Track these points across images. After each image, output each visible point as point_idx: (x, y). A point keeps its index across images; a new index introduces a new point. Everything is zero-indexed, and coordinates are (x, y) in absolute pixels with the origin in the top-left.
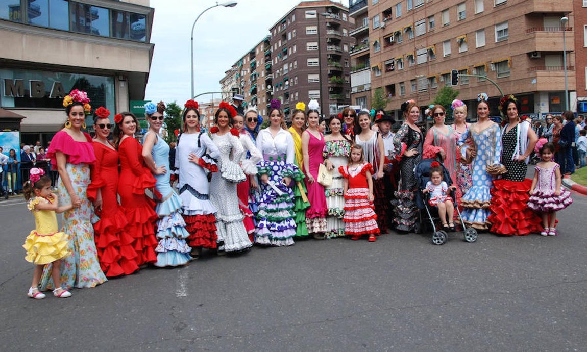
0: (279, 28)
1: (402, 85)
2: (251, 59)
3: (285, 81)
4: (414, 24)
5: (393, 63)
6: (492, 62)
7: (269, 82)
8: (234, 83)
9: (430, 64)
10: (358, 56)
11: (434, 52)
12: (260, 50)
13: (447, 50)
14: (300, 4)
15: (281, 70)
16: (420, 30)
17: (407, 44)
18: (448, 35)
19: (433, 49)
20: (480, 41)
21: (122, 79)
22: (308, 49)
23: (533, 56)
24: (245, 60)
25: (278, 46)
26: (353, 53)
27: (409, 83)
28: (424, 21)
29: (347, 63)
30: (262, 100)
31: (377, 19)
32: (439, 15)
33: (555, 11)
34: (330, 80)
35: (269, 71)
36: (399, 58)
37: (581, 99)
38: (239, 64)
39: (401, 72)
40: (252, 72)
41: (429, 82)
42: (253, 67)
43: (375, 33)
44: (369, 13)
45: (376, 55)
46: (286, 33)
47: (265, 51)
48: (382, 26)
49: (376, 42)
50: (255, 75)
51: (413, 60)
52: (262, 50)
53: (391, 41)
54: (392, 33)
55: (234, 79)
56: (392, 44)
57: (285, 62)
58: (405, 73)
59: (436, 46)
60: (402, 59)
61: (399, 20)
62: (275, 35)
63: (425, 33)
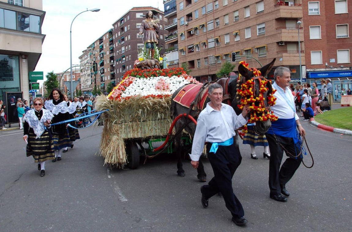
0: (119, 23)
1: (199, 61)
2: (100, 44)
3: (123, 58)
4: (206, 23)
5: (193, 47)
6: (255, 48)
7: (112, 58)
8: (89, 59)
9: (216, 48)
10: (170, 42)
11: (219, 41)
12: (106, 37)
13: (227, 40)
14: (132, 9)
15: (120, 50)
16: (210, 27)
17: (201, 36)
18: (228, 31)
19: (218, 39)
20: (248, 35)
21: (24, 57)
22: (137, 37)
23: (280, 44)
24: (96, 44)
25: (118, 35)
26: (167, 40)
27: (203, 59)
28: (213, 21)
29: (162, 46)
30: (107, 70)
31: (183, 20)
32: (222, 18)
33: (293, 17)
35: (112, 51)
36: (197, 44)
37: (308, 70)
38: (92, 47)
39: (198, 53)
40: (100, 51)
41: (216, 59)
42: (101, 49)
43: (180, 29)
44: (177, 15)
45: (182, 42)
46: (123, 27)
47: (109, 38)
48: (186, 24)
49: (182, 34)
50: (103, 54)
51: (206, 45)
52: (107, 37)
53: (192, 33)
54: (192, 28)
55: (88, 56)
56: (192, 35)
57: (122, 46)
58: (201, 54)
59: (220, 37)
60: (199, 45)
61: (197, 20)
62: (116, 28)
63: (213, 28)
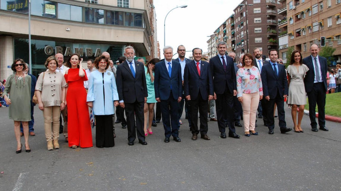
0: (239, 9)
1: (305, 45)
2: (224, 28)
3: (242, 42)
4: (311, 6)
5: (300, 31)
7: (233, 42)
8: (215, 43)
9: (320, 31)
10: (283, 26)
11: (322, 24)
12: (228, 22)
13: (330, 23)
15: (240, 35)
16: (315, 10)
17: (307, 19)
18: (330, 14)
19: (322, 23)
22: (255, 22)
24: (220, 29)
25: (238, 20)
26: (280, 24)
27: (309, 43)
28: (317, 5)
31: (291, 4)
32: (326, 1)
34: (269, 41)
35: (233, 35)
36: (303, 28)
38: (217, 32)
39: (305, 37)
40: (224, 36)
42: (225, 33)
43: (290, 13)
45: (291, 26)
46: (242, 12)
47: (231, 23)
48: (294, 8)
49: (291, 18)
50: (226, 38)
51: (311, 29)
52: (229, 22)
53: (299, 17)
54: (299, 13)
55: (214, 40)
56: (299, 19)
57: (242, 30)
58: (307, 37)
59: (324, 20)
60: (305, 29)
61: (304, 4)
62: (236, 14)
63: (317, 12)
